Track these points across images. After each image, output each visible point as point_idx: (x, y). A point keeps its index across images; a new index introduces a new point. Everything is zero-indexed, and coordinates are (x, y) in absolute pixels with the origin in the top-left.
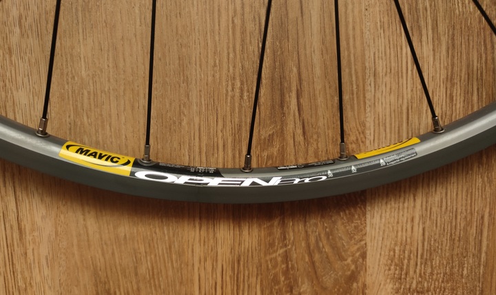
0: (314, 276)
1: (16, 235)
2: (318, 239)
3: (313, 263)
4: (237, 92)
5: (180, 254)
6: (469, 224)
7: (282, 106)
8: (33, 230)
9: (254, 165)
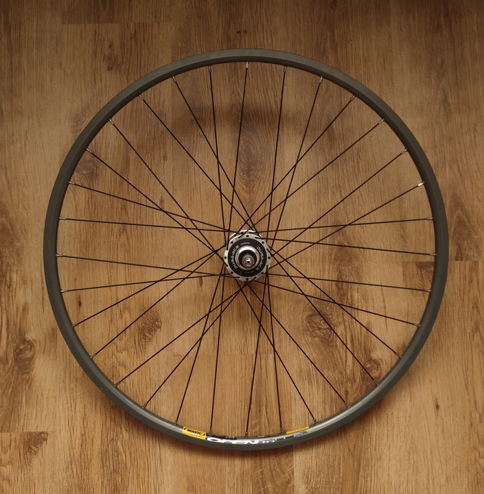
0: (273, 481)
1: (159, 462)
2: (274, 466)
3: (272, 475)
4: (243, 406)
5: (221, 471)
6: (334, 460)
7: (260, 412)
8: (165, 460)
9: (249, 435)
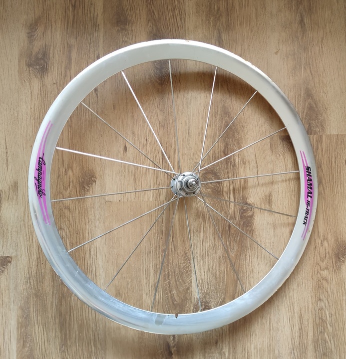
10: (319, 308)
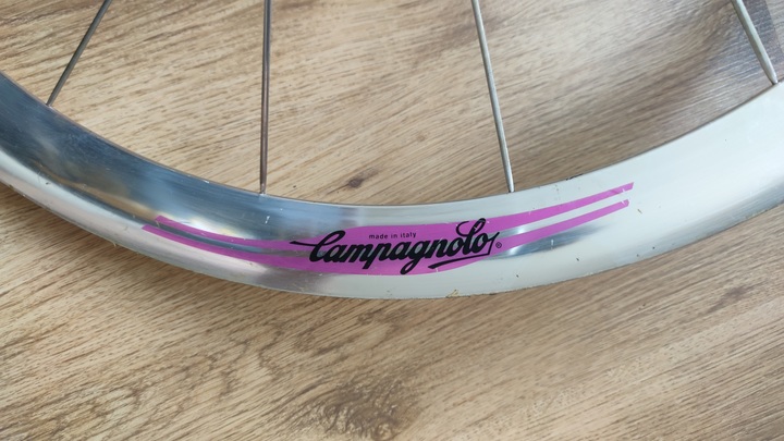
10: (102, 400)
